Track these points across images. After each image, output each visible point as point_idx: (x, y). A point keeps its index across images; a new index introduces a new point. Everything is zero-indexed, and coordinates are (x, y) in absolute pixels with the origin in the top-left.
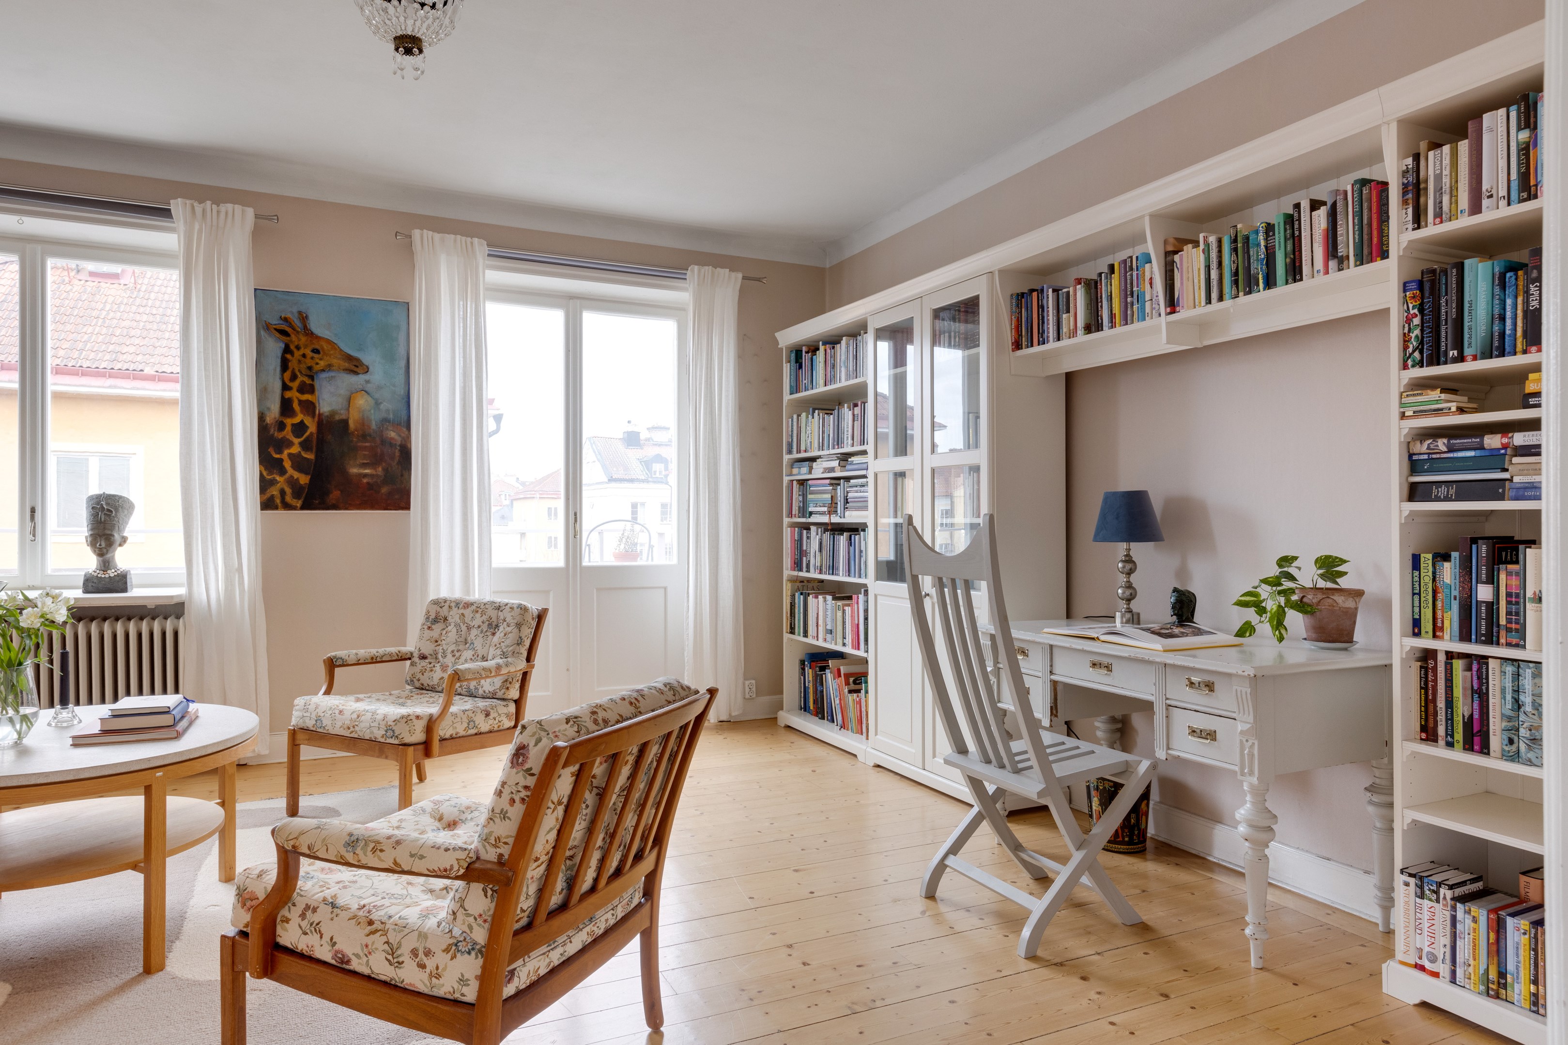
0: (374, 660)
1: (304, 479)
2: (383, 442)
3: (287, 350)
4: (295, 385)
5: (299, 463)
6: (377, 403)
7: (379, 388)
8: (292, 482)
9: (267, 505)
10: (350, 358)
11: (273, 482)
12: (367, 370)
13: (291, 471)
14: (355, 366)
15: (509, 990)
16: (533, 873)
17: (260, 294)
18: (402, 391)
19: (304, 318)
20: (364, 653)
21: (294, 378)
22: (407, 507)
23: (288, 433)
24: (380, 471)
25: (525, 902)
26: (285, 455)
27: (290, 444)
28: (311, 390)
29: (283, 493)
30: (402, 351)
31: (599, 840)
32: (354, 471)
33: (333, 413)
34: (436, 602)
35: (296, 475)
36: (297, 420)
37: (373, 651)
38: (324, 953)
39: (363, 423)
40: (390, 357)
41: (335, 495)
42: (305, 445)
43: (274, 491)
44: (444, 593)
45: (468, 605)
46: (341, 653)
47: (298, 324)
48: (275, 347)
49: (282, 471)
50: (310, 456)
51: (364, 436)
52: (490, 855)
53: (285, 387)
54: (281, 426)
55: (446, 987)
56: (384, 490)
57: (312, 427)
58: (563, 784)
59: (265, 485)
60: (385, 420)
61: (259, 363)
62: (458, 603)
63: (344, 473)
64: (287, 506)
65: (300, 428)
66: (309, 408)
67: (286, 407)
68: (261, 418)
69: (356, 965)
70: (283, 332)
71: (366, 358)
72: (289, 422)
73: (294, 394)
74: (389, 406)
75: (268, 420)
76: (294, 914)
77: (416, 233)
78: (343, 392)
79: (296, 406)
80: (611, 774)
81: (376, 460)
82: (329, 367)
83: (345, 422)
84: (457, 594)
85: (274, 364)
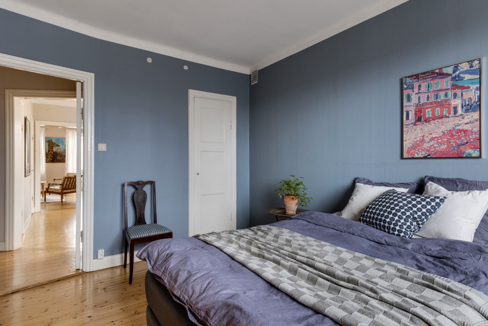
0: (59, 179)
1: (51, 159)
2: (62, 155)
3: (49, 144)
4: (50, 148)
5: (51, 157)
6: (61, 150)
7: (61, 148)
8: (50, 160)
9: (47, 162)
10: (57, 145)
11: (47, 160)
12: (60, 146)
13: (50, 158)
14: (58, 146)
15: (63, 192)
16: (65, 185)
17: (46, 138)
18: (64, 149)
19: (51, 140)
20: (58, 178)
21: (50, 147)
22: (65, 162)
23: (49, 154)
24: (61, 158)
25: (64, 187)
26: (49, 156)
27: (49, 155)
28: (52, 149)
29: (48, 161)
30: (64, 144)
31: (70, 185)
32: (58, 158)
33: (55, 151)
34: (68, 173)
35: (50, 159)
36: (50, 152)
37: (59, 178)
38: (51, 191)
39: (59, 152)
40: (63, 144)
41: (55, 161)
42: (51, 155)
43: (47, 161)
44: (70, 172)
45: (71, 173)
46: (56, 178)
47: (50, 141)
48: (47, 144)
49: (49, 158)
50: (52, 156)
51: (59, 154)
52: (62, 184)
53: (49, 148)
54: (48, 153)
55: (59, 192)
56: (62, 160)
57: (52, 153)
58: (66, 180)
59: (46, 160)
60: (62, 152)
61: (45, 146)
62: (70, 173)
63: (57, 158)
64: (49, 162)
65: (51, 153)
66: (52, 151)
67: (49, 151)
68: (46, 152)
69: (54, 191)
70: (49, 142)
71: (59, 145)
72: (49, 152)
73: (50, 149)
74: (63, 150)
75: (47, 152)
76: (49, 189)
77: (66, 130)
78: (57, 149)
79: (50, 151)
80: (71, 180)
81: (61, 157)
82: (55, 146)
83: (57, 152)
84: (72, 172)
85: (47, 146)
